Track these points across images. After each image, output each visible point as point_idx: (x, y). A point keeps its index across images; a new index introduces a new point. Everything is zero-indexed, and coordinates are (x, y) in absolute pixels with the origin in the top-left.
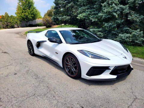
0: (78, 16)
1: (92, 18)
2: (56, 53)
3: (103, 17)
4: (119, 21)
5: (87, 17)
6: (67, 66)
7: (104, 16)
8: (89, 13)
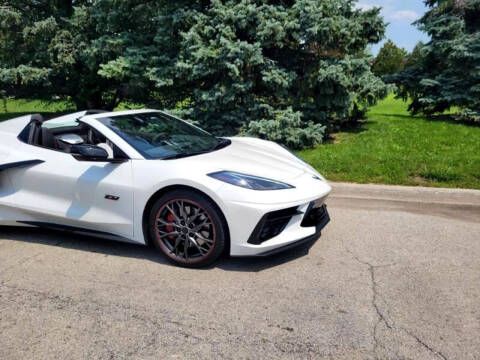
0: (101, 68)
1: (154, 74)
2: (107, 197)
3: (195, 72)
4: (242, 86)
5: (135, 73)
6: (166, 234)
7: (198, 69)
8: (142, 59)
